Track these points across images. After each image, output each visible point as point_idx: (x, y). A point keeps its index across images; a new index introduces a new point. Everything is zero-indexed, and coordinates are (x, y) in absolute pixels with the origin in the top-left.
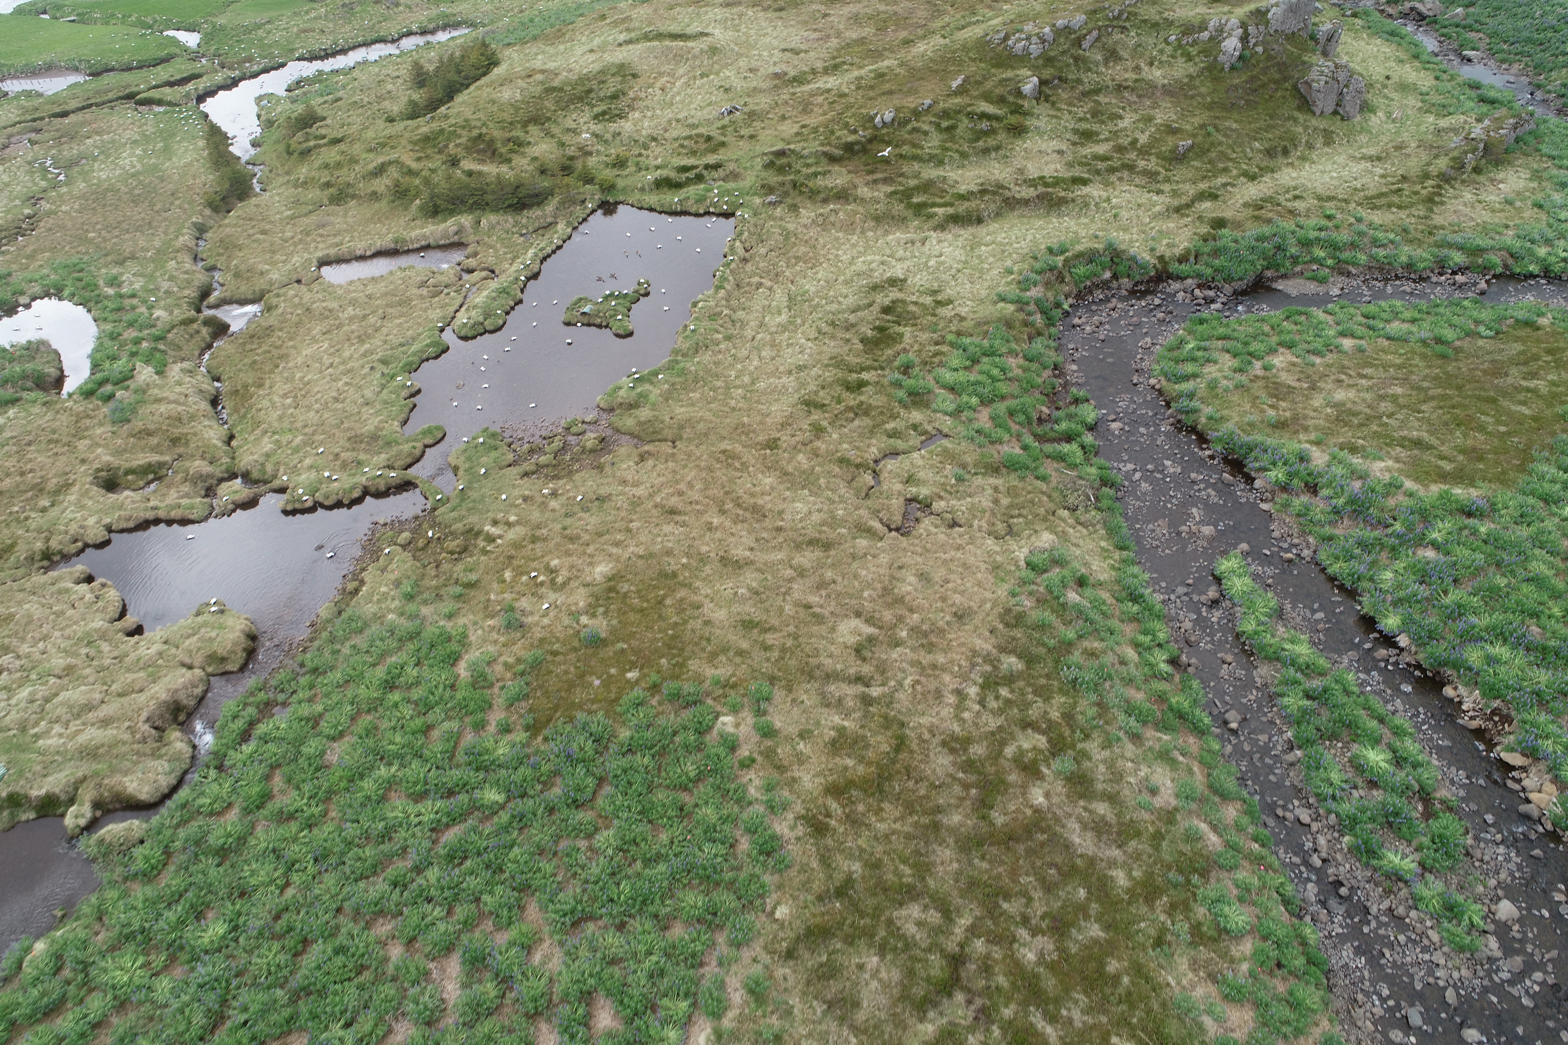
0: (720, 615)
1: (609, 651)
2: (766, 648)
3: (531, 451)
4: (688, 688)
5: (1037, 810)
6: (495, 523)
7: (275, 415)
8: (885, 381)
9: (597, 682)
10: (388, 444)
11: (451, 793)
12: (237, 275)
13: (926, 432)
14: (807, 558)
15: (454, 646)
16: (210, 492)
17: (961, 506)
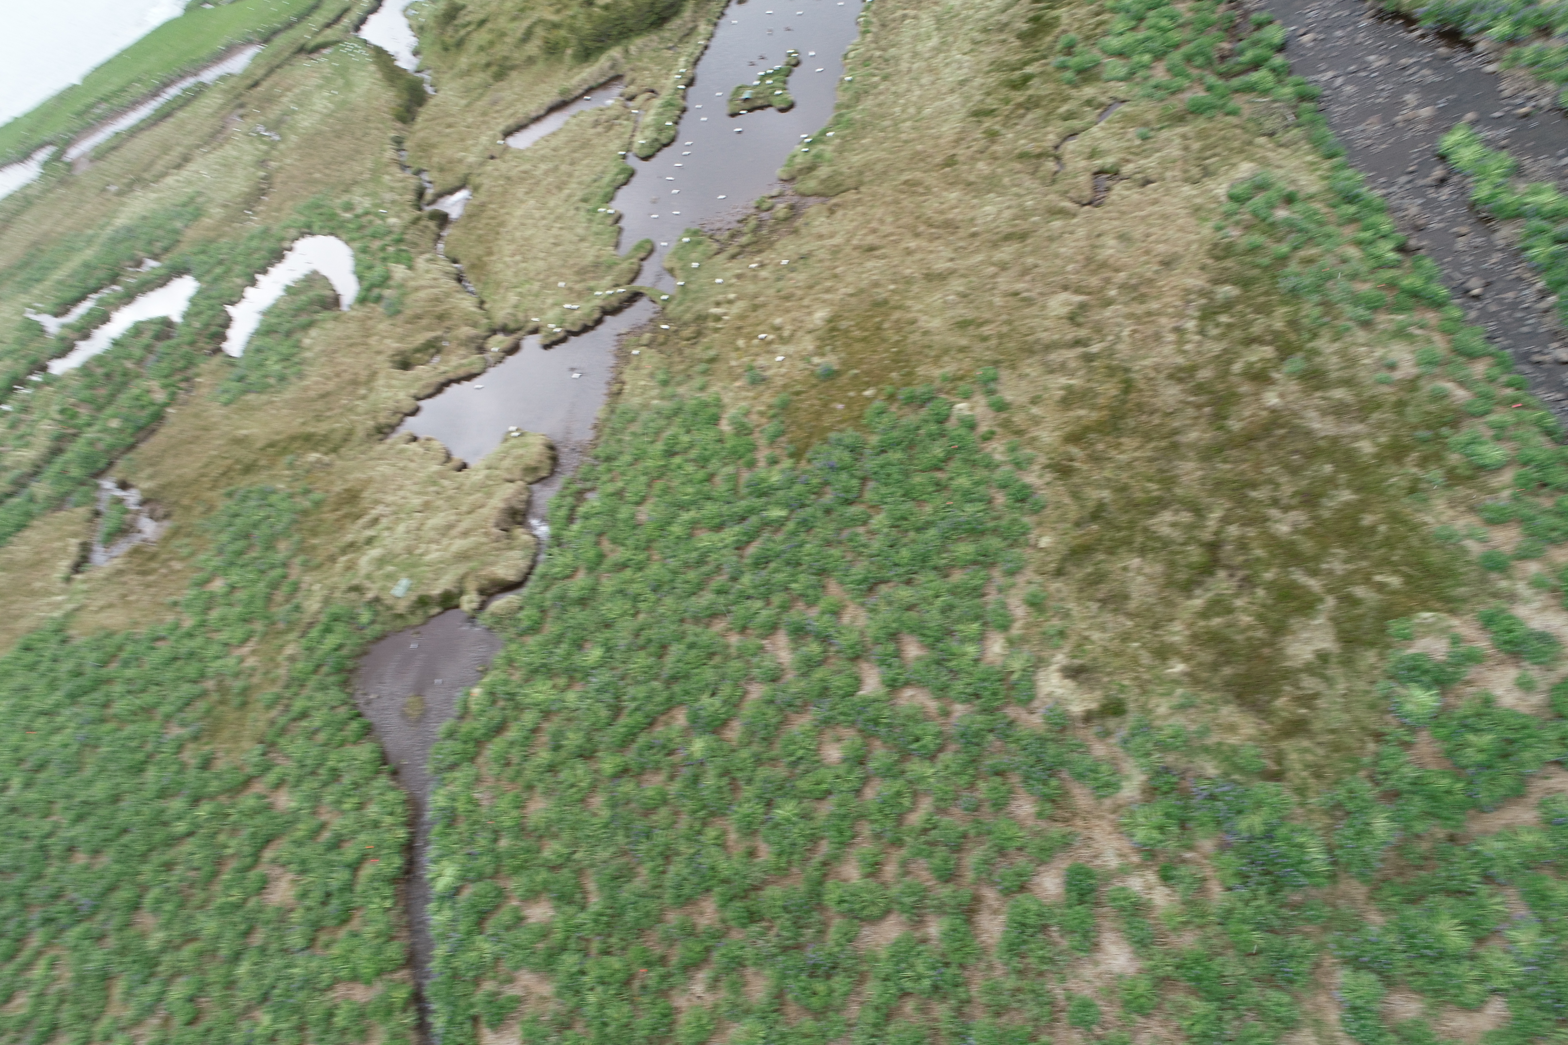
0: (935, 323)
1: (844, 380)
2: (985, 339)
3: (733, 236)
4: (920, 389)
5: (1273, 410)
6: (718, 304)
7: (509, 273)
8: (1050, 68)
9: (840, 406)
10: (610, 267)
11: (743, 519)
12: (441, 170)
13: (1101, 105)
14: (1006, 252)
15: (713, 410)
16: (481, 350)
17: (1150, 163)
